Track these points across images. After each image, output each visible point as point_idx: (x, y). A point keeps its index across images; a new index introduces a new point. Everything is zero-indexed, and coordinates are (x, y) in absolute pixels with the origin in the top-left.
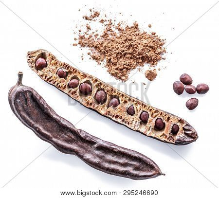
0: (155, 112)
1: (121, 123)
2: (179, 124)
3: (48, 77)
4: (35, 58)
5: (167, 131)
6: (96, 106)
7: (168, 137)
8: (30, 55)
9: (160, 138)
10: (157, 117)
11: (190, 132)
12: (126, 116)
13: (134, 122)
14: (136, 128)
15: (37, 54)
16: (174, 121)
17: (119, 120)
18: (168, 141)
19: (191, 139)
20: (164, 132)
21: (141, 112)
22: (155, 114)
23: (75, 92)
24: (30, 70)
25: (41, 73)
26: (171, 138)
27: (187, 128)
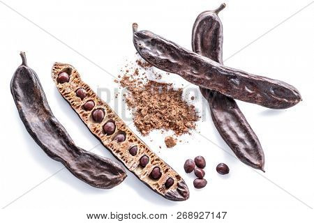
0: (156, 160)
1: (120, 159)
2: (175, 179)
3: (66, 92)
4: (60, 70)
5: (161, 182)
6: (102, 135)
7: (160, 187)
8: (56, 66)
9: (152, 186)
10: (157, 165)
11: (183, 190)
12: (127, 154)
13: (133, 163)
14: (132, 169)
15: (64, 67)
16: (171, 175)
17: (119, 156)
18: (159, 191)
19: (182, 197)
20: (158, 182)
21: (143, 155)
22: (155, 162)
23: (86, 115)
24: (52, 79)
25: (60, 85)
26: (162, 189)
27: (181, 185)
